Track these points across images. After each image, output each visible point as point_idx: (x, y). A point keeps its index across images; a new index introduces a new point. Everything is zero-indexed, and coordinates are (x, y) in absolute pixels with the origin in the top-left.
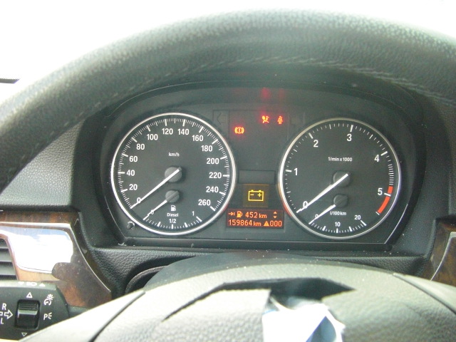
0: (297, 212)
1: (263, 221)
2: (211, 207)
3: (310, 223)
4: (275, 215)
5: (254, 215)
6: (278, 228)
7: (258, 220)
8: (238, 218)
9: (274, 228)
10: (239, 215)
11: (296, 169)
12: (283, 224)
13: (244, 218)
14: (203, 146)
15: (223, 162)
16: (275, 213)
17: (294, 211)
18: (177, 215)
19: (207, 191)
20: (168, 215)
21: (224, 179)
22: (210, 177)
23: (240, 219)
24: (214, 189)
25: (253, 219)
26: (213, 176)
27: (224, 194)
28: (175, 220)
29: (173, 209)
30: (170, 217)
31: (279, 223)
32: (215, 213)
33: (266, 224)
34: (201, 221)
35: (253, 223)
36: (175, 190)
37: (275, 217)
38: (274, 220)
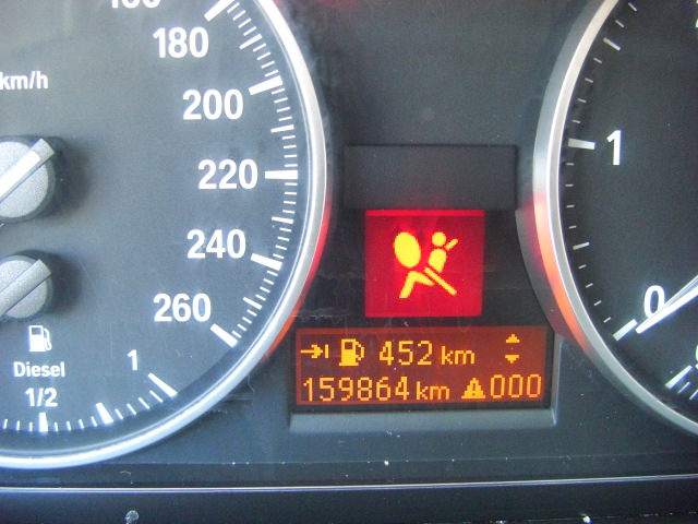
0: (619, 335)
1: (458, 376)
2: (216, 329)
3: (671, 384)
4: (513, 349)
5: (420, 352)
6: (523, 404)
7: (433, 374)
8: (348, 371)
9: (506, 404)
10: (349, 358)
11: (615, 137)
12: (548, 384)
13: (370, 367)
14: (160, 33)
15: (262, 109)
16: (513, 339)
17: (606, 331)
18: (58, 371)
19: (193, 254)
20: (21, 369)
21: (271, 195)
22: (203, 185)
23: (353, 372)
24: (226, 243)
25: (415, 373)
26: (216, 179)
27: (277, 265)
28: (53, 391)
29: (40, 341)
30: (28, 381)
31: (528, 385)
32: (232, 356)
33: (473, 391)
34: (172, 393)
35: (412, 388)
36: (33, 255)
37: (512, 358)
38: (508, 370)
